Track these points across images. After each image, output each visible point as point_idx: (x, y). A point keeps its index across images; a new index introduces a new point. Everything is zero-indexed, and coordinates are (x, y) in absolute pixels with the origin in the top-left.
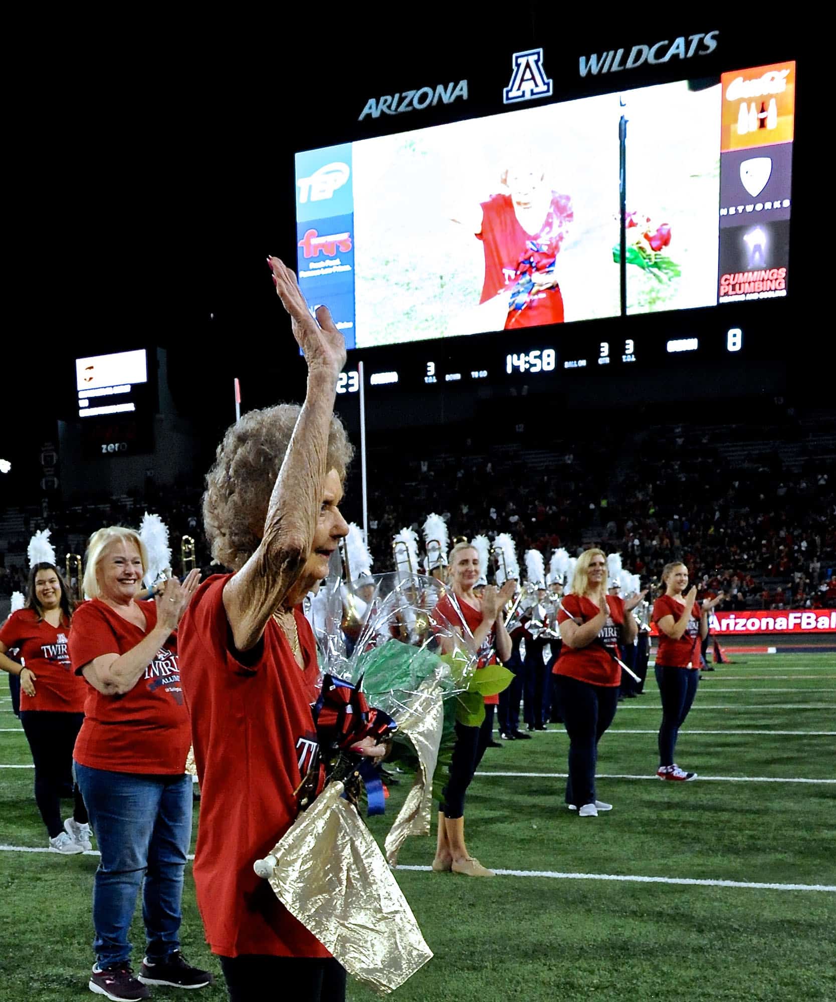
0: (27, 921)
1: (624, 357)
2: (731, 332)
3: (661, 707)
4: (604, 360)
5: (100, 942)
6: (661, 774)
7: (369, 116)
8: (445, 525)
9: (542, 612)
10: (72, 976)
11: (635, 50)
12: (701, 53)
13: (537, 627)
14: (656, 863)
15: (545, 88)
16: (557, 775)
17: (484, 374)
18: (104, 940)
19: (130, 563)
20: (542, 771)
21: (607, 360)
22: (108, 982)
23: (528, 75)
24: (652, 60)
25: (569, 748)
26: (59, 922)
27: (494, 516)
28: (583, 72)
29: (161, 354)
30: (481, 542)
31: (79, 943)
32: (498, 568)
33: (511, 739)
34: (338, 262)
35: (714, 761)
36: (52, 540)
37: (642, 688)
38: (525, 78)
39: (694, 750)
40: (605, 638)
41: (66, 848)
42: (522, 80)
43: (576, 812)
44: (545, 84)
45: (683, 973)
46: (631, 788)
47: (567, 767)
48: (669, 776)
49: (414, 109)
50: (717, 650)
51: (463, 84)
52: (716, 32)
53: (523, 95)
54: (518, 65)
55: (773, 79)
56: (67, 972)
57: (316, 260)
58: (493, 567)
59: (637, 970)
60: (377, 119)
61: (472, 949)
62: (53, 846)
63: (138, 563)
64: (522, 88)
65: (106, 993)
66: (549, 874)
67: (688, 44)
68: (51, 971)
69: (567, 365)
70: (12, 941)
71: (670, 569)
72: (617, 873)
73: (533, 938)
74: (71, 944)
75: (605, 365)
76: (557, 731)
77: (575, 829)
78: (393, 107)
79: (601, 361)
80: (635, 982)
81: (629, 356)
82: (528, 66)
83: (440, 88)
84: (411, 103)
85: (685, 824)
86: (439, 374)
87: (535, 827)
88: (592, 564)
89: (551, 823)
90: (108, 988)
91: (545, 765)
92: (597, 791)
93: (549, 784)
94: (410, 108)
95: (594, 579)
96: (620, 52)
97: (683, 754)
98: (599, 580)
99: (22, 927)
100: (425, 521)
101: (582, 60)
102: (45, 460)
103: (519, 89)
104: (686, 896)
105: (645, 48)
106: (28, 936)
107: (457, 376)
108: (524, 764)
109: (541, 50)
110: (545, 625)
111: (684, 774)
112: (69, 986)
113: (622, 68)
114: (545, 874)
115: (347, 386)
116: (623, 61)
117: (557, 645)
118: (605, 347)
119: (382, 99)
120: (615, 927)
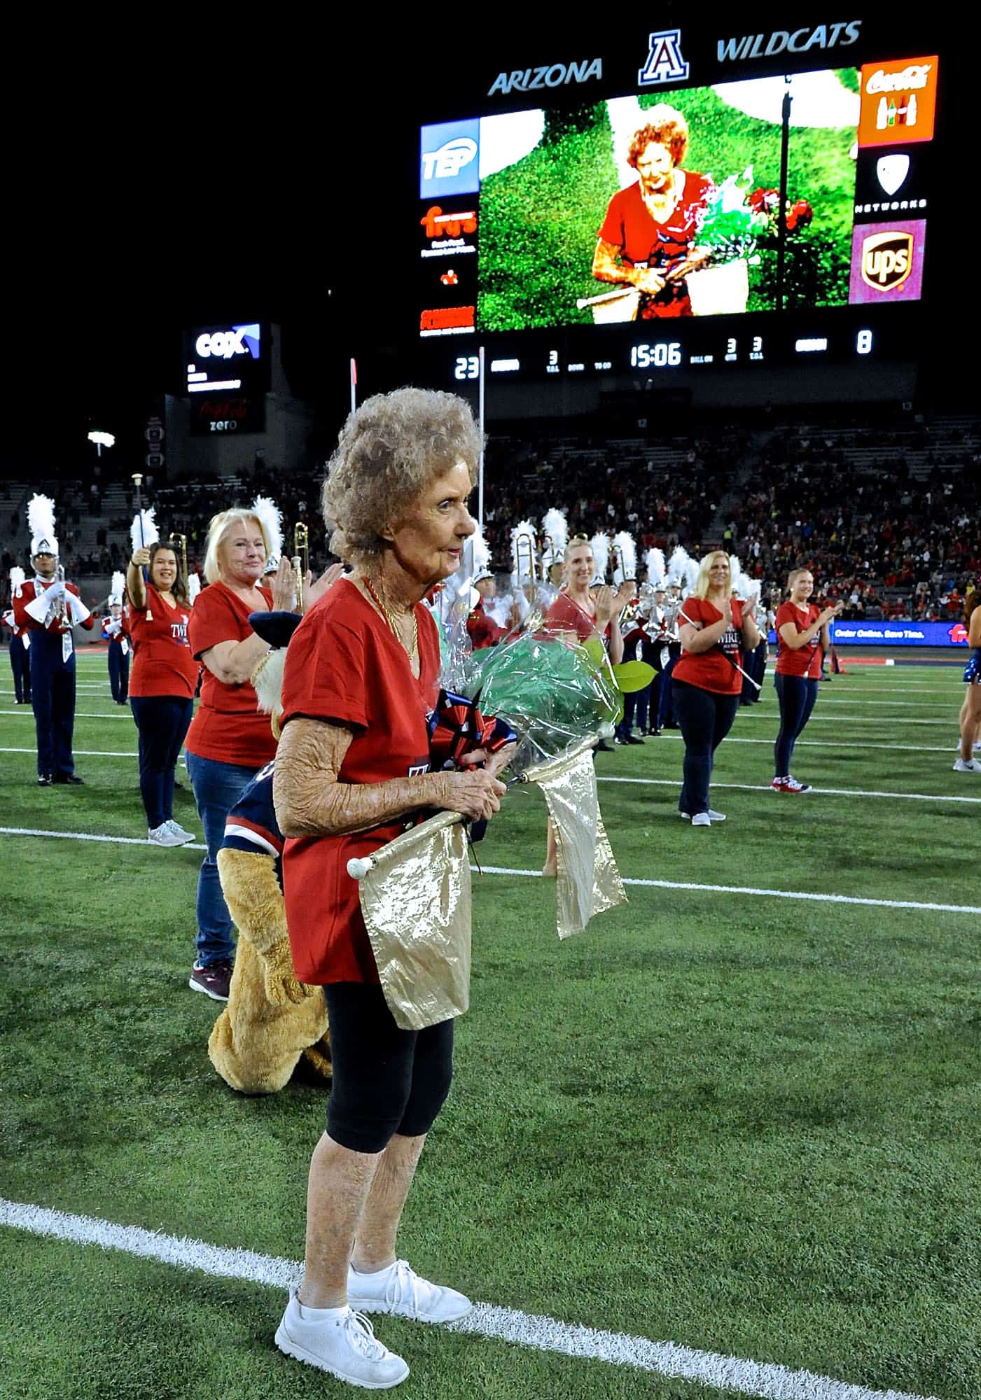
0: (125, 915)
1: (751, 354)
2: (862, 334)
3: (779, 716)
4: (731, 357)
5: (203, 938)
6: (776, 785)
7: (499, 91)
8: (565, 521)
9: (660, 614)
10: (172, 973)
11: (775, 36)
12: (843, 43)
13: (656, 630)
14: (769, 877)
15: (681, 71)
16: (670, 782)
17: (607, 365)
18: (207, 935)
19: (252, 544)
20: (654, 778)
21: (734, 357)
22: (209, 979)
23: (664, 57)
24: (791, 48)
25: (684, 755)
26: (158, 918)
27: (612, 513)
28: (721, 57)
29: (275, 330)
30: (601, 540)
31: (179, 939)
32: (616, 567)
33: (624, 743)
34: (462, 241)
35: (829, 774)
36: (157, 520)
37: (758, 697)
38: (662, 59)
39: (810, 761)
40: (724, 643)
41: (165, 840)
42: (658, 62)
43: (690, 821)
44: (681, 67)
45: (793, 987)
46: (745, 798)
47: (681, 774)
48: (784, 787)
49: (546, 86)
50: (835, 660)
51: (598, 62)
52: (859, 23)
53: (659, 78)
54: (655, 46)
55: (914, 74)
56: (167, 968)
57: (439, 239)
58: (613, 565)
59: (747, 984)
60: (507, 95)
61: (581, 957)
62: (152, 838)
63: (260, 545)
64: (658, 70)
65: (206, 991)
66: (661, 883)
67: (829, 33)
68: (151, 966)
69: (694, 360)
70: (110, 935)
71: (795, 575)
72: (729, 885)
73: (643, 947)
74: (171, 940)
75: (731, 362)
76: (674, 738)
77: (687, 838)
78: (524, 83)
79: (727, 358)
80: (745, 995)
81: (756, 356)
82: (664, 47)
83: (573, 66)
84: (542, 80)
85: (799, 836)
86: (562, 363)
87: (647, 835)
88: (715, 567)
89: (661, 831)
90: (209, 986)
91: (657, 772)
92: (711, 800)
93: (662, 791)
94: (542, 86)
95: (715, 582)
96: (760, 37)
97: (799, 766)
98: (721, 583)
99: (120, 921)
100: (545, 514)
101: (721, 43)
102: (151, 436)
103: (654, 71)
104: (798, 911)
105: (785, 35)
106: (126, 930)
107: (580, 367)
108: (637, 769)
109: (679, 32)
110: (663, 628)
111: (799, 786)
112: (168, 982)
113: (761, 54)
114: (656, 883)
115: (467, 372)
116: (763, 47)
117: (675, 648)
118: (732, 343)
119: (513, 74)
120: (726, 940)
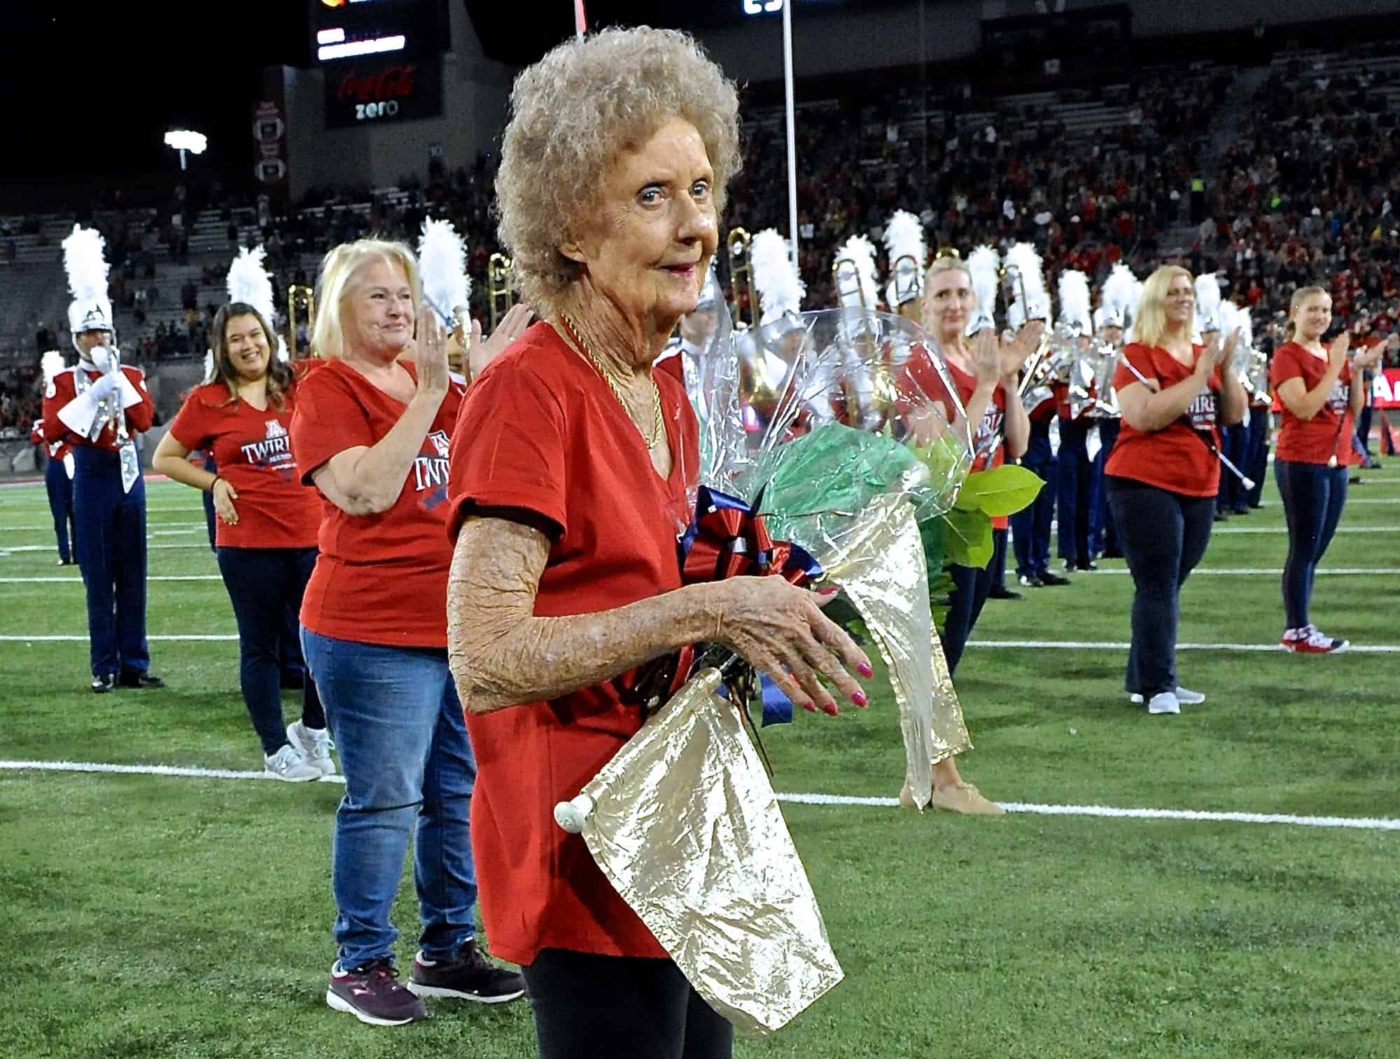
0: (227, 892)
3: (1286, 530)
5: (345, 925)
6: (1289, 642)
8: (921, 229)
10: (298, 982)
14: (1276, 792)
16: (1112, 645)
18: (351, 922)
19: (395, 297)
20: (1084, 639)
22: (357, 992)
26: (279, 894)
27: (1011, 213)
30: (984, 256)
31: (311, 928)
32: (1012, 300)
33: (1036, 585)
35: (1377, 620)
36: (268, 264)
39: (1345, 600)
40: (1194, 413)
41: (290, 772)
43: (1146, 708)
45: (1318, 973)
46: (1238, 665)
47: (1129, 632)
48: (1301, 645)
50: (1387, 435)
56: (291, 976)
58: (1006, 296)
59: (1241, 970)
61: (963, 936)
62: (271, 768)
63: (408, 297)
65: (355, 1011)
66: (1096, 810)
68: (264, 973)
70: (202, 925)
72: (1211, 808)
73: (1068, 915)
74: (299, 929)
76: (1117, 572)
77: (1140, 735)
80: (1236, 989)
85: (1328, 725)
87: (1073, 732)
88: (1174, 292)
89: (1100, 726)
90: (357, 1001)
92: (1178, 671)
93: (1094, 658)
95: (1176, 315)
97: (1324, 608)
98: (1184, 317)
99: (217, 902)
100: (889, 222)
102: (263, 132)
104: (1326, 847)
106: (228, 916)
108: (1058, 627)
110: (1093, 396)
111: (1327, 642)
112: (293, 998)
114: (1089, 810)
117: (1110, 426)
120: (1206, 899)
